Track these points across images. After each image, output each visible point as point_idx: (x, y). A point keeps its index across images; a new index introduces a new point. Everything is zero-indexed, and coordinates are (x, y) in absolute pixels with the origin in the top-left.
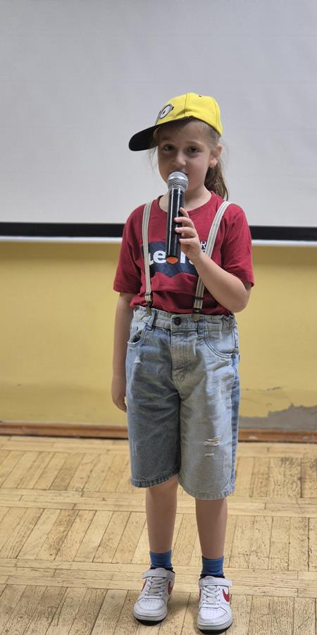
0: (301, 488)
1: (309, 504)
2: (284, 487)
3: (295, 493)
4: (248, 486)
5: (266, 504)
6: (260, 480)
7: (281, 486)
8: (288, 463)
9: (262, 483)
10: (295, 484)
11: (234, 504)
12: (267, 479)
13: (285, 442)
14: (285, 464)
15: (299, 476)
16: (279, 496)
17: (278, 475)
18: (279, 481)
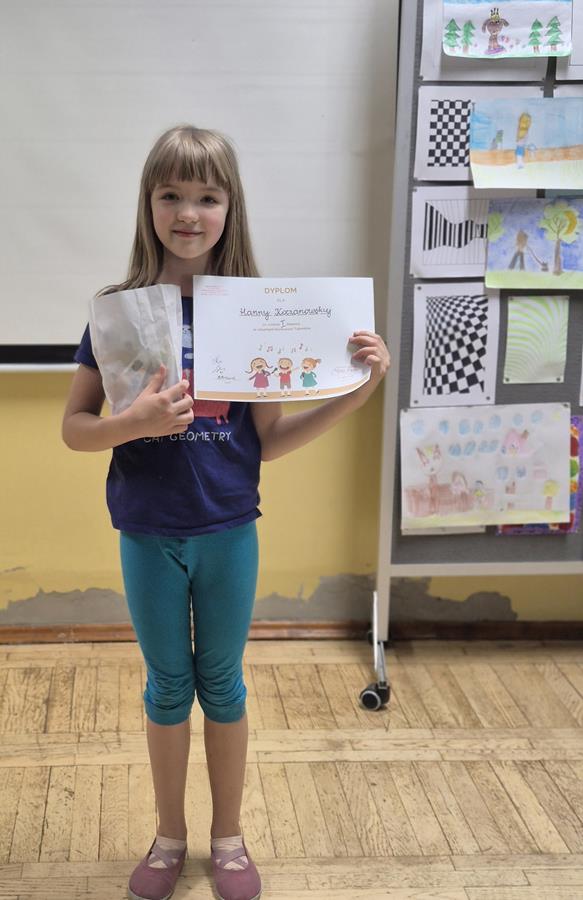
0: (46, 717)
1: (55, 743)
3: (36, 726)
7: (18, 716)
8: (32, 676)
10: (38, 710)
12: (1, 705)
13: (33, 643)
14: (29, 677)
15: (46, 697)
16: (13, 733)
17: (17, 697)
18: (16, 708)
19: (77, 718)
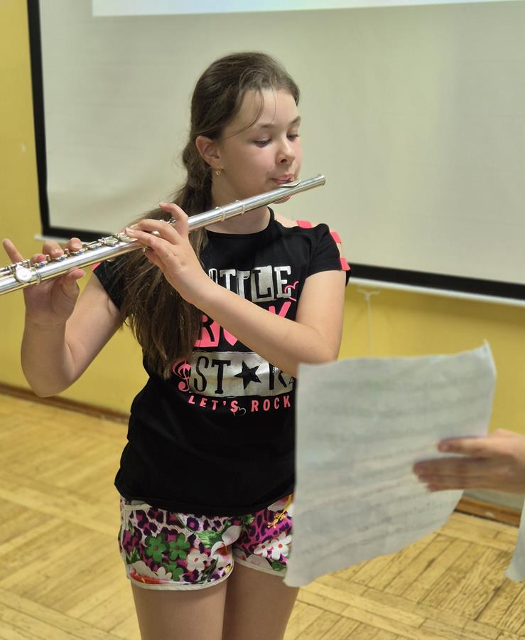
0: (487, 605)
1: (476, 633)
2: (468, 597)
3: (473, 611)
4: (427, 587)
5: (427, 619)
6: (449, 581)
7: (466, 596)
8: (503, 560)
9: (448, 584)
10: (485, 596)
11: (391, 609)
12: (459, 581)
14: (499, 561)
15: (499, 584)
16: (451, 611)
17: (477, 577)
18: (469, 588)
19: (511, 615)
